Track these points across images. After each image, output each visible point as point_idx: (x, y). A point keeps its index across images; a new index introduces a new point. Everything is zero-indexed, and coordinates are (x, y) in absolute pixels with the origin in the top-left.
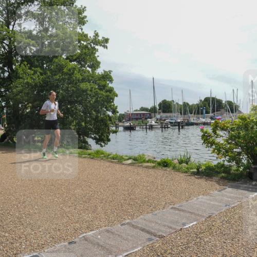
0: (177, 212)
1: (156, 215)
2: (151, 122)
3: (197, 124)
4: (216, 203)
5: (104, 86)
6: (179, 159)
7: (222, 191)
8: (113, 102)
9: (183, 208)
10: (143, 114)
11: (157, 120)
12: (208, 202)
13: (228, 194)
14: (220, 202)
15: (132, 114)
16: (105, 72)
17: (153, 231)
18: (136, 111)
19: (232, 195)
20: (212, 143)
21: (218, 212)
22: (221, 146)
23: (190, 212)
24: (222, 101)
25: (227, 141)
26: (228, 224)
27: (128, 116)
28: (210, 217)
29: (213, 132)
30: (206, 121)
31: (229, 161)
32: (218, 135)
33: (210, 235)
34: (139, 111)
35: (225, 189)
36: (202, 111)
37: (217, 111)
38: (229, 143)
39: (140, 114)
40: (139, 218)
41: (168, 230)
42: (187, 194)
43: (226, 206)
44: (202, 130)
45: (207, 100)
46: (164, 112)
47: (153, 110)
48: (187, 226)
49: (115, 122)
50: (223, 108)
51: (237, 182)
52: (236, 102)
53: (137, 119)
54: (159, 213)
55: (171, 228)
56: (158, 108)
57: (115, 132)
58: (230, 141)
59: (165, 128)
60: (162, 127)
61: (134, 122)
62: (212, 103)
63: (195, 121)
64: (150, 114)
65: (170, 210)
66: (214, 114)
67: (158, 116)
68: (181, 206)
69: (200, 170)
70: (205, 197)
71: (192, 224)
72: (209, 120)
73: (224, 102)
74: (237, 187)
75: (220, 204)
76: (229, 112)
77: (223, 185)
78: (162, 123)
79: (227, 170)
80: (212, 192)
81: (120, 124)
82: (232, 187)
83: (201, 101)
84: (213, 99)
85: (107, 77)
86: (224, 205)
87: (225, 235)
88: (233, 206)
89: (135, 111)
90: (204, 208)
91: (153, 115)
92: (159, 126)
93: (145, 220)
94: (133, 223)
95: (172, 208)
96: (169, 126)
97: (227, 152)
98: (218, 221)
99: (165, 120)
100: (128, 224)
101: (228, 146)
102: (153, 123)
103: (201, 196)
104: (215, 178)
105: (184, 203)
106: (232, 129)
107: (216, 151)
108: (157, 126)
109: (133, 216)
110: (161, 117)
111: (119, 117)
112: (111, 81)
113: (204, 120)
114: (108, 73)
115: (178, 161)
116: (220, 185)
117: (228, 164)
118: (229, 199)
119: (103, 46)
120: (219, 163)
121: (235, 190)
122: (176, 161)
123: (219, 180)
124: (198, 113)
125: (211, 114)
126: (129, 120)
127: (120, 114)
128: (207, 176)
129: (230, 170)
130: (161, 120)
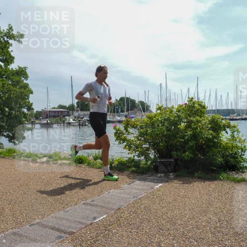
0: (88, 207)
1: (67, 212)
2: (69, 120)
3: (113, 122)
4: (126, 196)
5: (18, 82)
6: (94, 155)
7: (132, 184)
8: (28, 98)
9: (95, 203)
10: (61, 112)
11: (75, 117)
12: (119, 195)
13: (137, 187)
14: (129, 195)
15: (49, 111)
16: (20, 68)
17: (63, 228)
18: (54, 108)
19: (140, 187)
20: (124, 140)
21: (127, 204)
22: (132, 143)
23: (101, 207)
24: (135, 101)
25: (137, 137)
26: (134, 215)
27: (45, 113)
28: (119, 209)
29: (125, 129)
30: (121, 120)
31: (139, 156)
32: (129, 133)
33: (118, 226)
34: (57, 108)
35: (134, 182)
36: (118, 109)
37: (131, 110)
38: (139, 140)
39: (58, 111)
40: (50, 216)
41: (79, 226)
42: (99, 189)
43: (134, 197)
44: (115, 128)
45: (122, 99)
46: (82, 110)
47: (71, 108)
48: (97, 220)
49: (30, 120)
50: (136, 107)
51: (144, 175)
52: (147, 102)
53: (55, 117)
54: (71, 210)
55: (82, 223)
56: (76, 105)
57: (31, 129)
58: (140, 138)
59: (82, 125)
60: (80, 125)
61: (52, 119)
62: (127, 103)
63: (111, 120)
64: (68, 112)
65: (83, 206)
66: (129, 113)
67: (76, 114)
68: (93, 201)
69: (113, 165)
70: (116, 191)
71: (102, 218)
72: (124, 119)
73: (137, 102)
74: (145, 180)
75: (129, 196)
76: (141, 111)
77: (133, 179)
78: (79, 121)
79: (136, 164)
80: (122, 186)
81: (37, 121)
82: (140, 180)
83: (117, 100)
84: (128, 99)
85: (22, 72)
86: (133, 197)
87: (131, 225)
88: (140, 197)
89: (52, 108)
90: (114, 201)
91: (71, 112)
92: (77, 124)
93: (56, 217)
94: (44, 223)
95: (84, 204)
96: (87, 124)
97: (137, 147)
98: (126, 213)
99: (82, 118)
100: (38, 223)
101: (138, 142)
102: (71, 121)
103: (112, 191)
104: (126, 172)
105: (96, 198)
106: (141, 127)
107: (127, 147)
108: (75, 124)
109: (43, 216)
110: (79, 115)
111: (36, 114)
112: (26, 77)
113: (119, 118)
114: (24, 69)
115: (93, 157)
116: (130, 179)
117: (138, 159)
118: (138, 191)
119: (18, 41)
120: (130, 158)
121: (143, 183)
122: (91, 158)
123: (129, 174)
124: (114, 112)
125: (126, 113)
126: (47, 117)
127: (37, 111)
128: (119, 171)
129: (140, 164)
130: (79, 117)
